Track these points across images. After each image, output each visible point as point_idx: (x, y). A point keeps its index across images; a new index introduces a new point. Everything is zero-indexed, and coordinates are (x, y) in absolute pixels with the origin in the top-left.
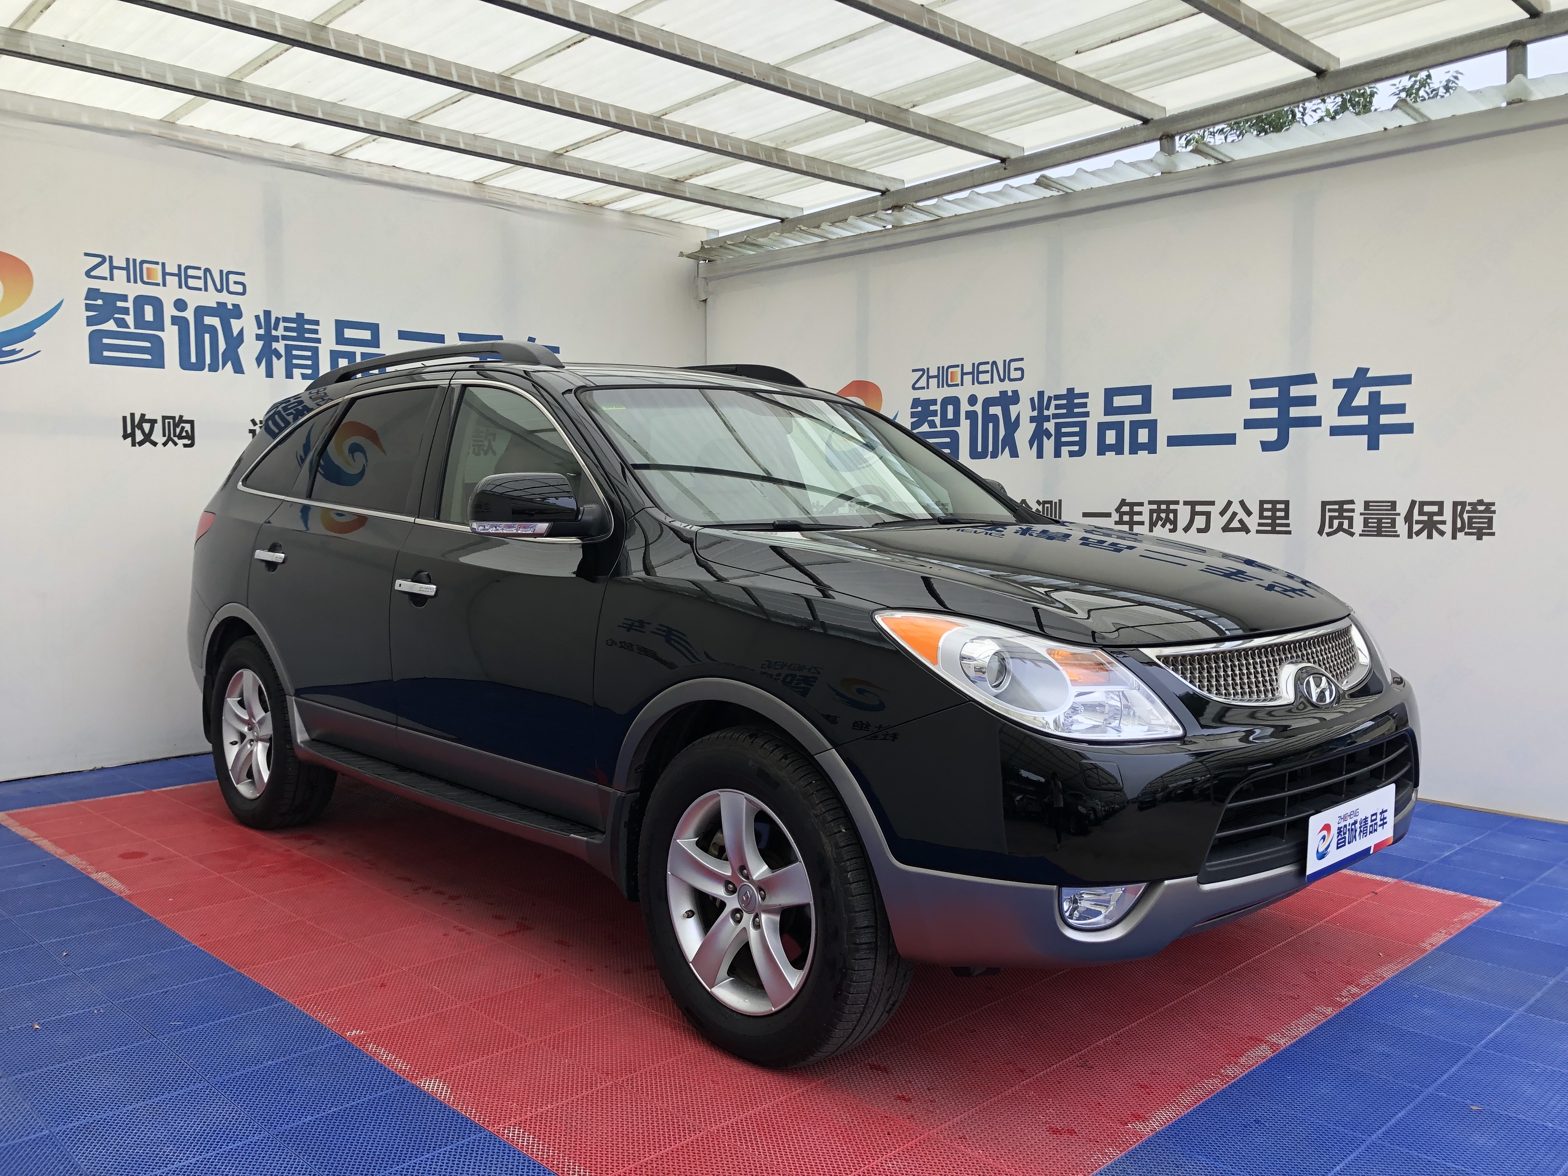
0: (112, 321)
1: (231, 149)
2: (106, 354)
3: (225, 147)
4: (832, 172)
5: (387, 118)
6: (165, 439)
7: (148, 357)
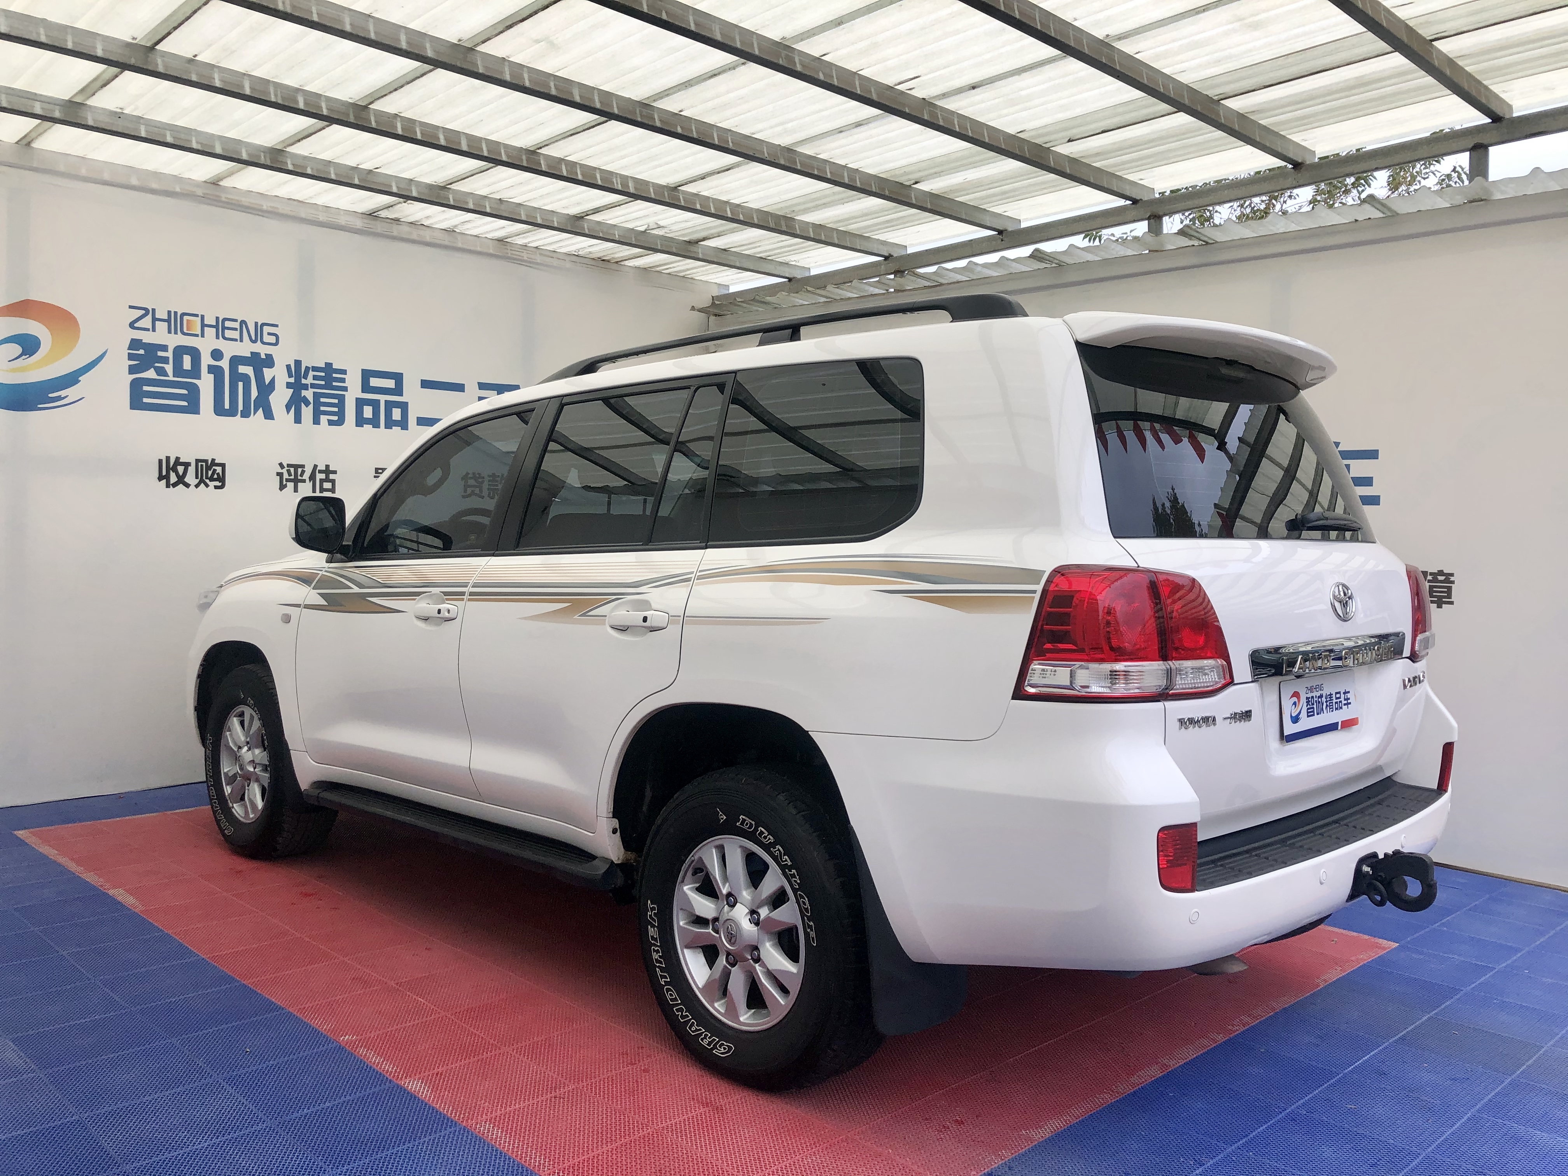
0: (152, 369)
1: (270, 209)
2: (145, 400)
3: (265, 208)
4: (838, 239)
5: (418, 184)
6: (198, 480)
7: (185, 404)
